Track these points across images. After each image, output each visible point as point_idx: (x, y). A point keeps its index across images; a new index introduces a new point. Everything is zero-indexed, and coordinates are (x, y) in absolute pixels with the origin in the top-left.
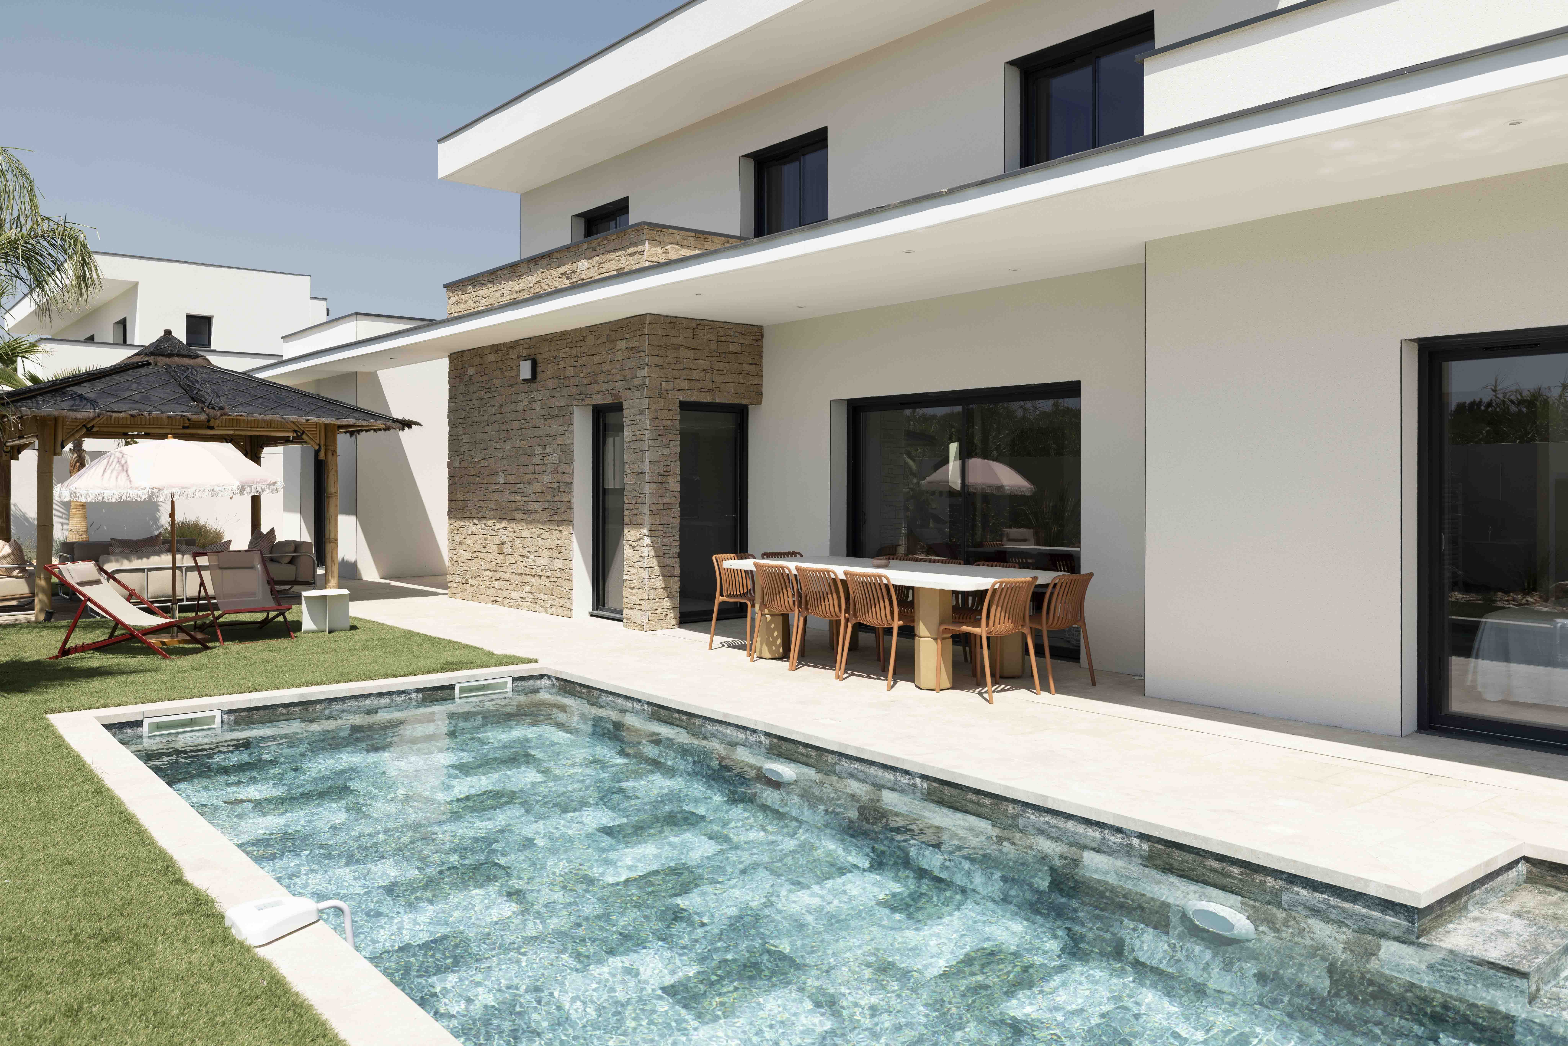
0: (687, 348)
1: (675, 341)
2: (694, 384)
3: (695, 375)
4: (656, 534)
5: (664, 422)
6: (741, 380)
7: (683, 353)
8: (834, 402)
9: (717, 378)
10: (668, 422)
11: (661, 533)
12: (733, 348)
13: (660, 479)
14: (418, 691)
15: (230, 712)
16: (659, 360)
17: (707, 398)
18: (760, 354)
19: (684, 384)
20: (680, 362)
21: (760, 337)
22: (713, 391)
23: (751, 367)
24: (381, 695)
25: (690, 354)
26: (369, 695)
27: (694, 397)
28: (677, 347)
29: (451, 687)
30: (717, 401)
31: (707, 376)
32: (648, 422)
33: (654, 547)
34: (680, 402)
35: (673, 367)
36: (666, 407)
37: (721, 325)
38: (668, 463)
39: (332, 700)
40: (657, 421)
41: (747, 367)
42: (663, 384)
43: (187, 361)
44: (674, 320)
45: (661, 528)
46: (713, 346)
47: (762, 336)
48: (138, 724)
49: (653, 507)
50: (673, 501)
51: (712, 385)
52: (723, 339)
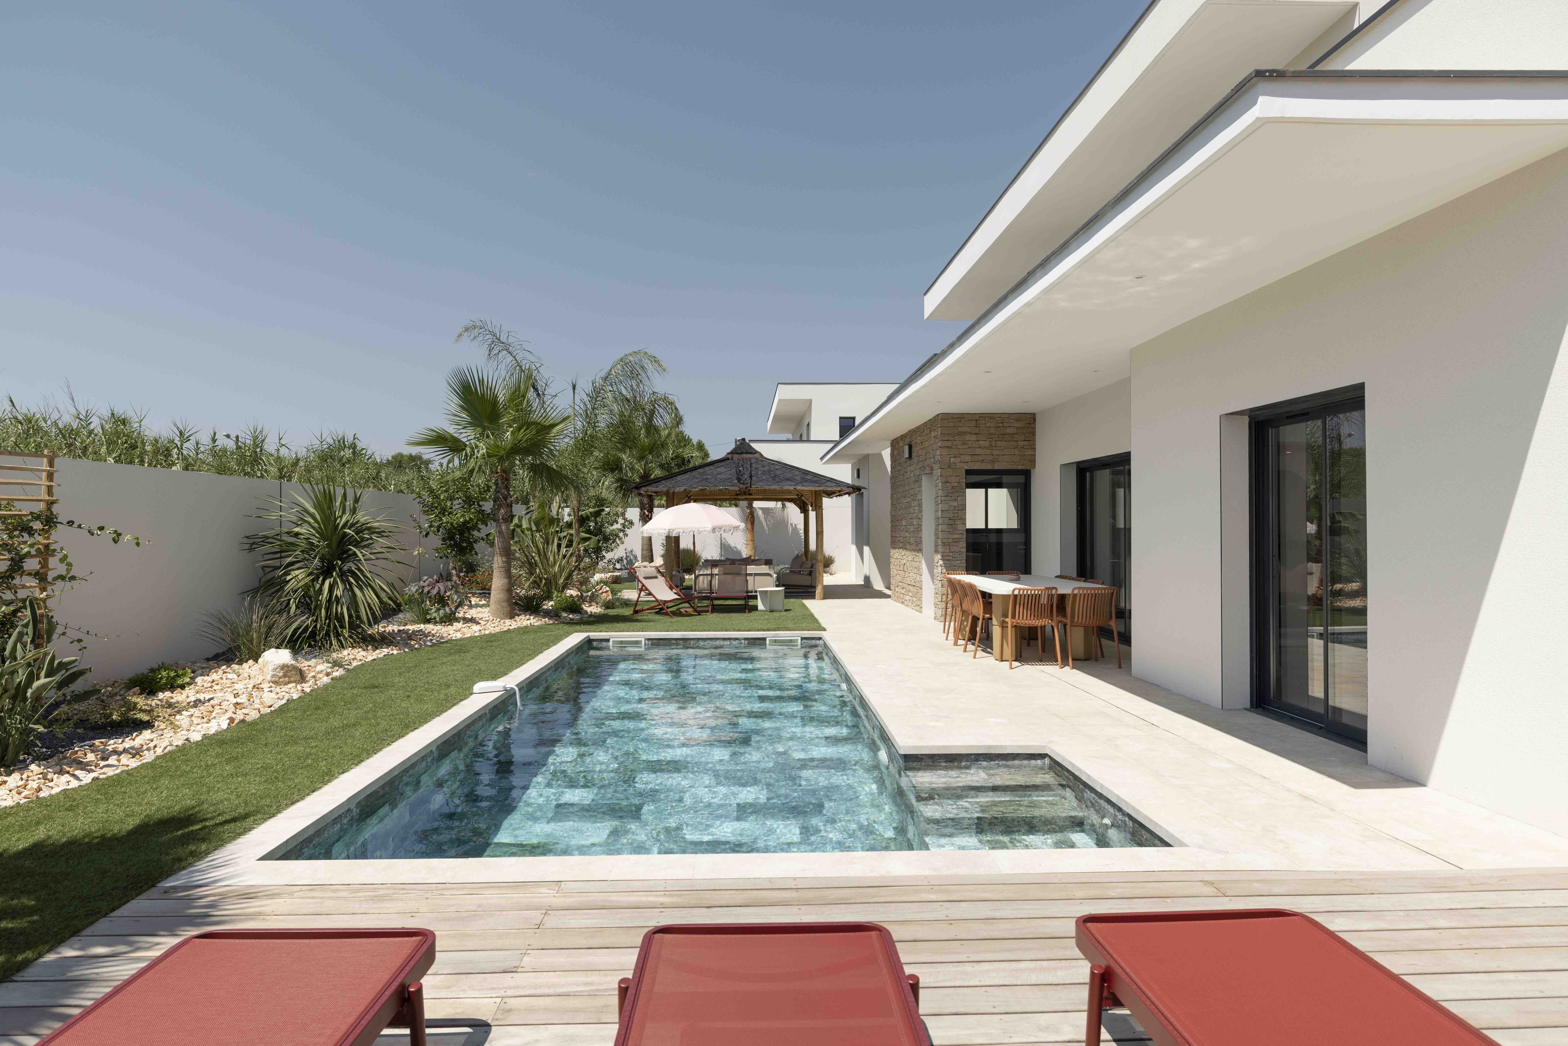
0: (971, 433)
1: (960, 429)
2: (976, 458)
3: (978, 451)
4: (948, 558)
5: (953, 484)
6: (1017, 453)
7: (968, 437)
8: (1064, 466)
9: (995, 452)
10: (956, 484)
11: (951, 558)
12: (1009, 431)
13: (950, 522)
14: (745, 639)
15: (649, 639)
16: (949, 444)
17: (989, 467)
18: (1034, 434)
19: (968, 458)
20: (965, 444)
21: (1032, 421)
22: (992, 462)
23: (1026, 443)
24: (725, 639)
25: (974, 438)
26: (718, 639)
27: (977, 466)
28: (964, 433)
29: (764, 639)
30: (996, 468)
31: (988, 451)
32: (940, 484)
33: (946, 567)
34: (966, 470)
35: (960, 447)
36: (955, 474)
37: (999, 415)
38: (956, 511)
39: (699, 639)
40: (948, 484)
41: (1021, 443)
42: (952, 459)
43: (750, 456)
44: (960, 416)
45: (951, 554)
46: (992, 431)
47: (1035, 420)
48: (608, 640)
49: (945, 541)
50: (960, 536)
51: (991, 458)
52: (1001, 425)
